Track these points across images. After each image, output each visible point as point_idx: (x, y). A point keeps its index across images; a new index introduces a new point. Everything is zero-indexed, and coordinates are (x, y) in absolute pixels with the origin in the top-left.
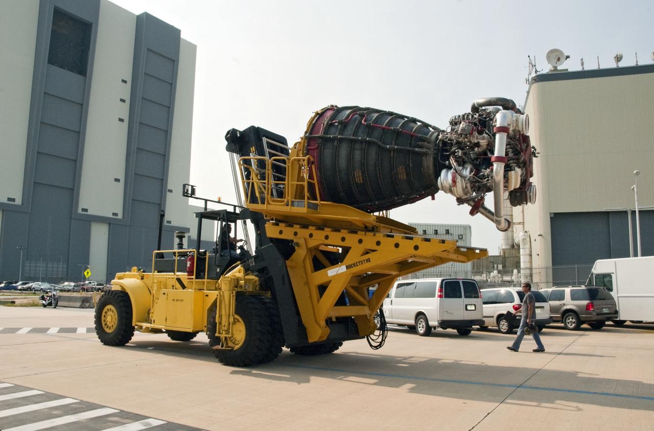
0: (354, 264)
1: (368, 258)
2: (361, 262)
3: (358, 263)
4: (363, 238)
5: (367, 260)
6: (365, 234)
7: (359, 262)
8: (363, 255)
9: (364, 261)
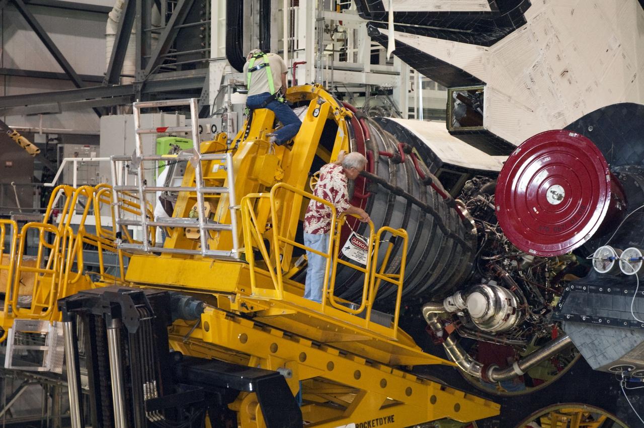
0: (369, 423)
1: (390, 415)
2: (380, 421)
3: (375, 422)
4: (388, 377)
5: (389, 418)
6: (392, 372)
7: (377, 420)
8: (383, 408)
9: (385, 419)
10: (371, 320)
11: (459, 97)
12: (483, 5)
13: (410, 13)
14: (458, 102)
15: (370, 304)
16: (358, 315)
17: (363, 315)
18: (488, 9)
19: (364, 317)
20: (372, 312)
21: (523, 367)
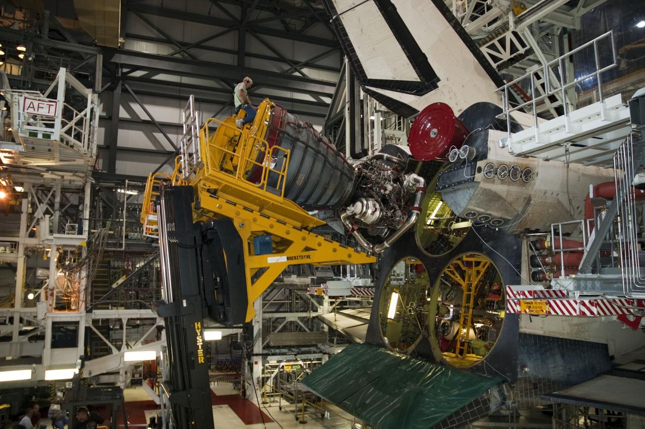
0: (295, 257)
1: (308, 255)
2: (302, 257)
3: (299, 257)
4: (306, 236)
6: (309, 234)
8: (304, 251)
9: (305, 256)
10: (267, 191)
11: (411, 122)
12: (417, 79)
13: (375, 80)
14: (411, 124)
15: (266, 182)
16: (259, 187)
17: (262, 188)
18: (419, 80)
19: (263, 189)
20: (267, 187)
21: (389, 243)
